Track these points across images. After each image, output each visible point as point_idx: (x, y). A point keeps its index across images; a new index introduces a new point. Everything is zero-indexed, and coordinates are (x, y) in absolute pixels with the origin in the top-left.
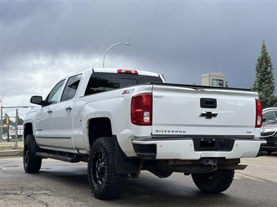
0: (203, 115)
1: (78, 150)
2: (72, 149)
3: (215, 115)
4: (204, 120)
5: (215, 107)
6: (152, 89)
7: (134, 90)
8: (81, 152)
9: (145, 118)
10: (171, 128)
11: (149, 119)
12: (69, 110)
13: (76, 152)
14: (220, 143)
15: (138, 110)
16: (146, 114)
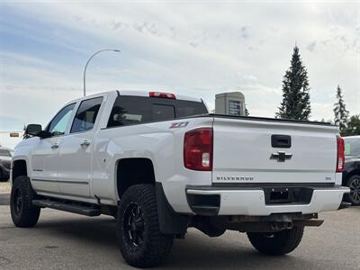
0: (274, 157)
1: (99, 199)
2: (90, 197)
3: (289, 157)
4: (276, 164)
5: (289, 146)
6: (213, 122)
7: (187, 123)
8: (102, 201)
9: (204, 161)
10: (235, 175)
11: (208, 162)
12: (85, 146)
13: (95, 201)
14: (294, 193)
15: (194, 151)
16: (205, 155)
